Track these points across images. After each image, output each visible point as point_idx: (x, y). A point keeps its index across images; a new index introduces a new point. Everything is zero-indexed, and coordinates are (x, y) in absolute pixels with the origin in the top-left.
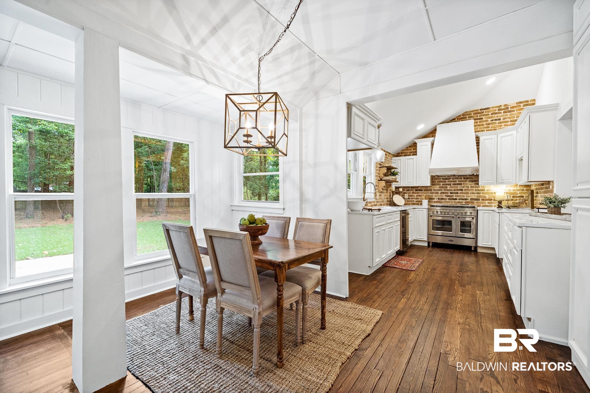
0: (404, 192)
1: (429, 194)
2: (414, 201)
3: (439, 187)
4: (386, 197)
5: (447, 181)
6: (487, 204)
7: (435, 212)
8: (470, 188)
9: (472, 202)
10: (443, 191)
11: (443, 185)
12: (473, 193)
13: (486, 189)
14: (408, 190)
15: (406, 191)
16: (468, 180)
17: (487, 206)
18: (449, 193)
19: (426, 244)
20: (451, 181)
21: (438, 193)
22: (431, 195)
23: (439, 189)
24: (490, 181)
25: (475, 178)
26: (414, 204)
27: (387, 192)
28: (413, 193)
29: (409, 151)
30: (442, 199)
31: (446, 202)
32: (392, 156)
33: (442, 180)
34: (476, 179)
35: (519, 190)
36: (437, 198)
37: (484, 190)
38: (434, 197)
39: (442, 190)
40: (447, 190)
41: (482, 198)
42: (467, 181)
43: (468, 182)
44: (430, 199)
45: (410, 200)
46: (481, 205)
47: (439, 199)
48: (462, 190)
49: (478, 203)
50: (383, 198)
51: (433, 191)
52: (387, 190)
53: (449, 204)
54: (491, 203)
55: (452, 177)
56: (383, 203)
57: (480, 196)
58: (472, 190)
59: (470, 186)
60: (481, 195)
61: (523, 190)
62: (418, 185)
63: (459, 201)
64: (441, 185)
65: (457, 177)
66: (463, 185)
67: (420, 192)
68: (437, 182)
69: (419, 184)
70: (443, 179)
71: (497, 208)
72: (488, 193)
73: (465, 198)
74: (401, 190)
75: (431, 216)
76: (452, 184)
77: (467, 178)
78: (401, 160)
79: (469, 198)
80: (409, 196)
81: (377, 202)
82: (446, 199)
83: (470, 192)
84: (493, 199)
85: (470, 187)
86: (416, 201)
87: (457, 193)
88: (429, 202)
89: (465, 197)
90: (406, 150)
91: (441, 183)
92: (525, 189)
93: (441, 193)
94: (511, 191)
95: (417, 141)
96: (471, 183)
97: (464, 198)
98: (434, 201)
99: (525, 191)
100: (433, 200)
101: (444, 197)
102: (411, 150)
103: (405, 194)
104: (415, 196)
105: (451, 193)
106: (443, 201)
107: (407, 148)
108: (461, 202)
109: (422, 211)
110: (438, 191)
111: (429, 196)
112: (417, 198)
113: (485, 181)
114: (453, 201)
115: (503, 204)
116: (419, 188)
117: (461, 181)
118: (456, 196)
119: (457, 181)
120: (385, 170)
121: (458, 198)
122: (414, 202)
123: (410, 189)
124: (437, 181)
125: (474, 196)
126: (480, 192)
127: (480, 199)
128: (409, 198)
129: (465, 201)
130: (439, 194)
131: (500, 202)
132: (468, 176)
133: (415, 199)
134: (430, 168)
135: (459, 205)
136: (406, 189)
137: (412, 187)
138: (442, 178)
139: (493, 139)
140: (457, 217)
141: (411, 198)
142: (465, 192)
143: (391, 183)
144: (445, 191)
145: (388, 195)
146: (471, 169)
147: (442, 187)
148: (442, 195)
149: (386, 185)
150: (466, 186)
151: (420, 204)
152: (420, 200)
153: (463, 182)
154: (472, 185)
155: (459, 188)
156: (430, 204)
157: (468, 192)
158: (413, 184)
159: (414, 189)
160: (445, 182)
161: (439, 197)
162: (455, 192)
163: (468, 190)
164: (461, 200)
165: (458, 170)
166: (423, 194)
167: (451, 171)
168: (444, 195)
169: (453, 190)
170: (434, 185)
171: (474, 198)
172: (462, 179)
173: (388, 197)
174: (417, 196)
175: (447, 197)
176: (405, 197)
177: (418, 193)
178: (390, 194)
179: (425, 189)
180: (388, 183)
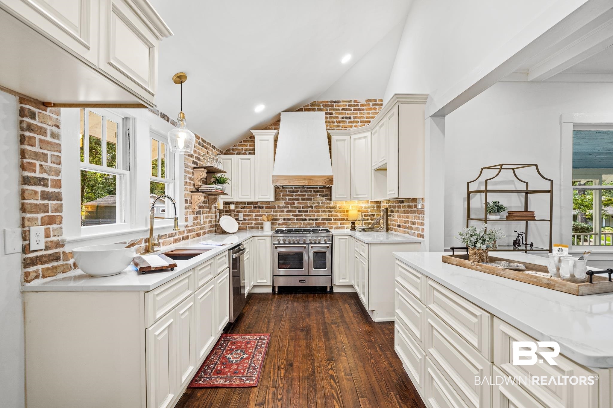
0: (238, 209)
1: (272, 213)
2: (251, 224)
3: (285, 203)
4: (208, 220)
5: (294, 194)
6: (340, 226)
7: (282, 240)
8: (321, 205)
9: (323, 223)
10: (290, 209)
11: (289, 199)
12: (324, 211)
13: (338, 205)
14: (244, 207)
15: (240, 209)
16: (319, 194)
17: (340, 228)
18: (297, 211)
19: (270, 290)
20: (299, 195)
21: (283, 211)
22: (274, 214)
23: (285, 205)
24: (344, 195)
25: (326, 191)
26: (252, 228)
27: (209, 212)
28: (250, 211)
29: (243, 148)
30: (289, 220)
31: (294, 224)
32: (218, 153)
33: (288, 193)
34: (327, 193)
35: (370, 207)
36: (283, 218)
37: (336, 207)
38: (278, 217)
39: (288, 207)
40: (295, 207)
41: (334, 218)
43: (318, 196)
44: (274, 220)
45: (247, 221)
46: (334, 226)
47: (284, 219)
48: (312, 207)
49: (330, 224)
50: (202, 223)
51: (277, 209)
52: (210, 209)
53: (297, 226)
54: (343, 224)
55: (300, 189)
56: (202, 231)
57: (332, 216)
58: (323, 207)
59: (320, 202)
60: (333, 213)
61: (374, 207)
62: (257, 200)
63: (309, 222)
65: (306, 189)
66: (313, 201)
67: (260, 209)
68: (283, 196)
69: (259, 198)
70: (289, 191)
71: (351, 230)
72: (340, 211)
73: (316, 217)
74: (232, 207)
75: (276, 248)
76: (300, 199)
77: (318, 191)
78: (231, 159)
79: (320, 218)
80: (244, 216)
81: (189, 231)
82: (293, 220)
83: (320, 210)
84: (345, 218)
85: (320, 203)
86: (255, 224)
87: (307, 211)
88: (272, 224)
89: (316, 216)
90: (239, 145)
91: (287, 198)
92: (375, 205)
93: (288, 211)
94: (362, 209)
95: (254, 132)
96: (322, 198)
97: (314, 218)
98: (279, 223)
99: (375, 209)
100: (278, 222)
101: (292, 217)
102: (247, 147)
103: (240, 214)
104: (254, 216)
105: (299, 211)
106: (290, 222)
107: (241, 142)
108: (311, 224)
109: (263, 241)
110: (283, 209)
111: (272, 215)
112: (256, 220)
113: (339, 195)
114: (302, 222)
115: (358, 225)
116: (259, 205)
117: (310, 195)
118: (305, 215)
119: (306, 195)
120: (203, 174)
121: (307, 218)
122: (253, 225)
123: (246, 205)
124: (281, 194)
125: (325, 215)
126: (331, 209)
127: (332, 219)
128: (245, 220)
129: (316, 221)
130: (285, 213)
131: (353, 223)
132: (319, 189)
133: (253, 220)
134: (275, 174)
135: (308, 227)
136: (240, 206)
137: (249, 203)
138: (287, 190)
139: (346, 141)
140: (310, 247)
141: (248, 219)
142: (315, 209)
143: (215, 196)
144: (292, 208)
145: (212, 216)
146: (324, 178)
147: (288, 203)
148: (288, 213)
149: (208, 200)
150: (317, 201)
151: (260, 229)
152: (261, 222)
153: (313, 196)
154: (324, 201)
155: (309, 205)
156: (273, 227)
157: (318, 210)
158: (251, 198)
159: (252, 205)
160: (292, 195)
161: (285, 218)
162: (304, 210)
163: (318, 206)
164: (311, 220)
165: (309, 179)
166: (263, 212)
167: (301, 181)
168: (291, 214)
169: (302, 208)
170: (279, 200)
171: (325, 218)
172: (311, 192)
173: (210, 220)
174: (256, 216)
175: (295, 217)
176: (238, 219)
177: (258, 211)
178: (214, 215)
179: (267, 205)
180: (210, 197)
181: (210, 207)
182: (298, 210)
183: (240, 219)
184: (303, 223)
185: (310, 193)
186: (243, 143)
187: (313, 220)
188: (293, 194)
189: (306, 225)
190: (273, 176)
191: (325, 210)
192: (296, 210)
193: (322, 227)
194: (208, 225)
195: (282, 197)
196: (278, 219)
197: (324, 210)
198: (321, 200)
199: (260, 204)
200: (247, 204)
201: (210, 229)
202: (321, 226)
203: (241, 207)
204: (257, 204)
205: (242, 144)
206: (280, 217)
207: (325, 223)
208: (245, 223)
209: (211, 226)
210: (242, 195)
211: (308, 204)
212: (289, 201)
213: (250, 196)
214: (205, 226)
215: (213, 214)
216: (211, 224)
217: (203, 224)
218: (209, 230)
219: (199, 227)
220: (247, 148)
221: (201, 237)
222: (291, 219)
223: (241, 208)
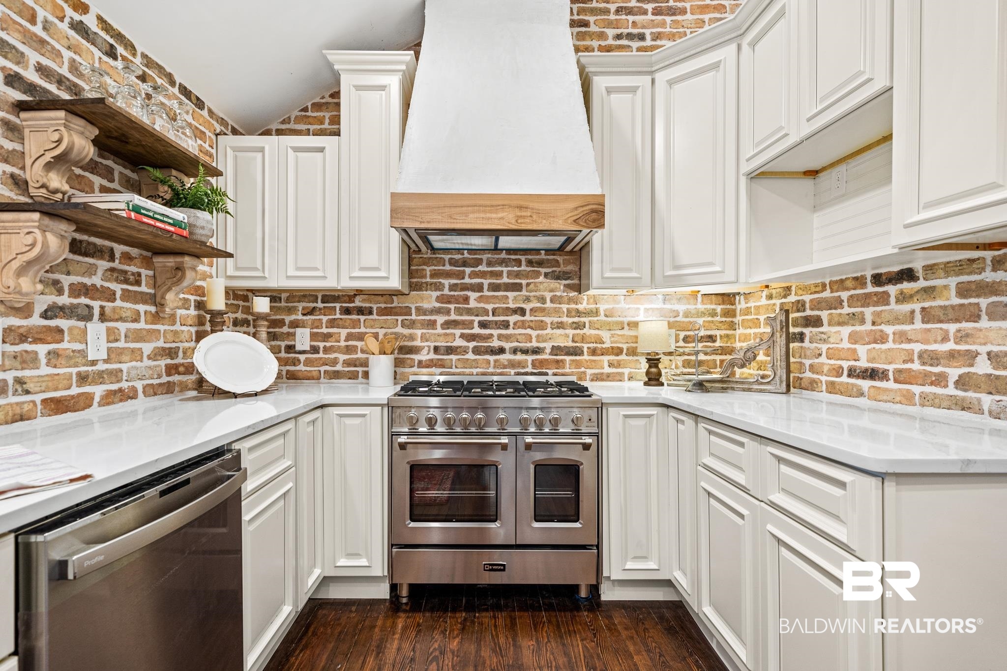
0: (293, 317)
1: (399, 329)
2: (335, 362)
3: (438, 299)
4: (147, 348)
5: (468, 270)
6: (607, 370)
7: (423, 420)
8: (549, 304)
9: (557, 361)
10: (453, 317)
11: (453, 287)
12: (560, 326)
13: (602, 307)
14: (312, 311)
15: (300, 317)
16: (543, 270)
17: (608, 377)
18: (476, 324)
19: (382, 592)
20: (483, 275)
21: (432, 324)
22: (406, 332)
23: (438, 305)
24: (630, 270)
25: (566, 263)
26: (336, 375)
27: (156, 318)
28: (332, 323)
30: (450, 350)
31: (466, 363)
32: (218, 128)
33: (448, 267)
34: (570, 268)
35: (703, 314)
36: (432, 345)
37: (596, 313)
38: (418, 343)
39: (448, 312)
40: (469, 311)
41: (591, 345)
42: (538, 274)
43: (542, 279)
44: (403, 350)
45: (321, 355)
46: (589, 372)
47: (436, 349)
48: (522, 312)
49: (578, 364)
51: (414, 317)
52: (160, 305)
53: (475, 371)
54: (619, 365)
55: (485, 257)
56: (98, 391)
57: (583, 339)
58: (557, 311)
59: (548, 296)
60: (586, 331)
61: (713, 314)
62: (346, 283)
63: (512, 357)
64: (447, 287)
65: (503, 255)
66: (524, 293)
67: (362, 318)
68: (432, 276)
69: (351, 278)
70: (452, 262)
71: (646, 384)
72: (609, 323)
73: (535, 344)
74: (260, 305)
75: (403, 446)
76: (486, 287)
77: (540, 264)
78: (262, 150)
79: (548, 346)
80: (314, 336)
82: (465, 351)
83: (548, 320)
84: (625, 346)
85: (548, 300)
86: (347, 363)
87: (506, 325)
88: (398, 363)
89: (534, 339)
90: (298, 120)
91: (446, 282)
92: (719, 308)
93: (448, 324)
94: (678, 319)
95: (338, 59)
96: (554, 284)
97: (529, 345)
98: (420, 362)
99: (718, 319)
100: (416, 357)
101: (459, 342)
102: (322, 123)
103: (299, 331)
104: (343, 337)
105: (483, 325)
106: (454, 357)
107: (305, 109)
108: (520, 364)
109: (357, 421)
110: (433, 318)
111: (397, 336)
112: (349, 350)
113: (613, 270)
114: (492, 358)
115: (667, 368)
116: (358, 303)
117: (518, 275)
118: (500, 337)
119: (505, 275)
120: (73, 138)
121: (507, 346)
122: (339, 367)
123: (320, 305)
124: (428, 269)
125: (564, 338)
126: (582, 319)
127: (585, 350)
128: (314, 350)
129: (535, 357)
130: (439, 330)
131: (653, 362)
132: (543, 256)
133: (338, 350)
134: (401, 189)
135: (511, 375)
136: (300, 306)
137: (330, 297)
138: (447, 257)
139: (639, 92)
140: (521, 447)
141: (325, 347)
142: (533, 318)
143: (179, 259)
144: (461, 315)
145: (176, 333)
146: (572, 205)
147: (448, 300)
148: (448, 331)
149: (144, 272)
150: (537, 294)
151: (360, 380)
152: (364, 356)
153: (527, 278)
154: (558, 294)
155: (512, 305)
156: (403, 373)
157: (542, 321)
158: (325, 277)
159: (338, 305)
160: (461, 275)
161: (437, 344)
162: (496, 322)
163: (543, 310)
164: (519, 353)
165: (521, 208)
166: (372, 327)
167: (490, 212)
168: (458, 332)
169: (491, 313)
170: (420, 290)
171: (562, 345)
172: (520, 266)
173: (168, 345)
174: (349, 337)
175: (468, 341)
176: (294, 346)
177: (356, 324)
178: (193, 330)
179: (383, 306)
180: (159, 260)
181: (158, 299)
182: (479, 322)
183: (299, 347)
184: (496, 361)
185: (516, 269)
186: (309, 114)
187: (525, 352)
188: (464, 272)
189: (505, 367)
190: (393, 195)
191: (561, 323)
192: (472, 322)
193: (555, 374)
194: (147, 362)
195: (428, 280)
196: (416, 347)
197: (559, 320)
198: (551, 291)
199: (363, 301)
200: (323, 302)
201: (165, 379)
202: (550, 372)
203: (304, 308)
204: (354, 302)
205: (309, 117)
206: (422, 341)
207: (562, 361)
208: (316, 359)
209: (171, 370)
210: (298, 269)
211: (510, 301)
212: (452, 293)
213: (324, 271)
214: (124, 367)
215: (184, 328)
216: (169, 361)
217: (106, 361)
218: (156, 382)
219: (74, 370)
220: (322, 127)
221: (95, 412)
222: (457, 348)
223: (304, 315)
